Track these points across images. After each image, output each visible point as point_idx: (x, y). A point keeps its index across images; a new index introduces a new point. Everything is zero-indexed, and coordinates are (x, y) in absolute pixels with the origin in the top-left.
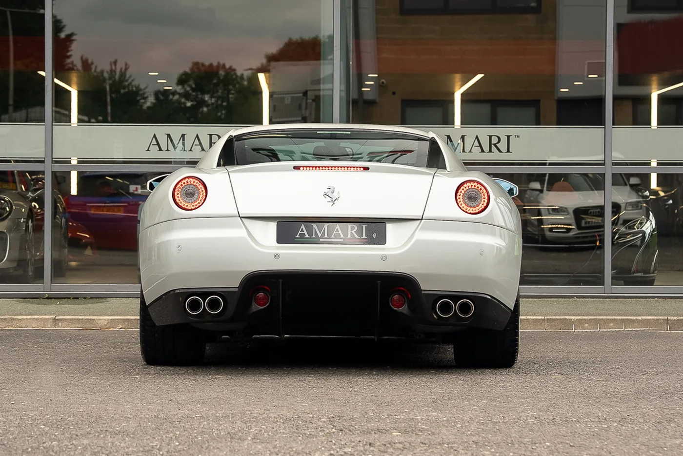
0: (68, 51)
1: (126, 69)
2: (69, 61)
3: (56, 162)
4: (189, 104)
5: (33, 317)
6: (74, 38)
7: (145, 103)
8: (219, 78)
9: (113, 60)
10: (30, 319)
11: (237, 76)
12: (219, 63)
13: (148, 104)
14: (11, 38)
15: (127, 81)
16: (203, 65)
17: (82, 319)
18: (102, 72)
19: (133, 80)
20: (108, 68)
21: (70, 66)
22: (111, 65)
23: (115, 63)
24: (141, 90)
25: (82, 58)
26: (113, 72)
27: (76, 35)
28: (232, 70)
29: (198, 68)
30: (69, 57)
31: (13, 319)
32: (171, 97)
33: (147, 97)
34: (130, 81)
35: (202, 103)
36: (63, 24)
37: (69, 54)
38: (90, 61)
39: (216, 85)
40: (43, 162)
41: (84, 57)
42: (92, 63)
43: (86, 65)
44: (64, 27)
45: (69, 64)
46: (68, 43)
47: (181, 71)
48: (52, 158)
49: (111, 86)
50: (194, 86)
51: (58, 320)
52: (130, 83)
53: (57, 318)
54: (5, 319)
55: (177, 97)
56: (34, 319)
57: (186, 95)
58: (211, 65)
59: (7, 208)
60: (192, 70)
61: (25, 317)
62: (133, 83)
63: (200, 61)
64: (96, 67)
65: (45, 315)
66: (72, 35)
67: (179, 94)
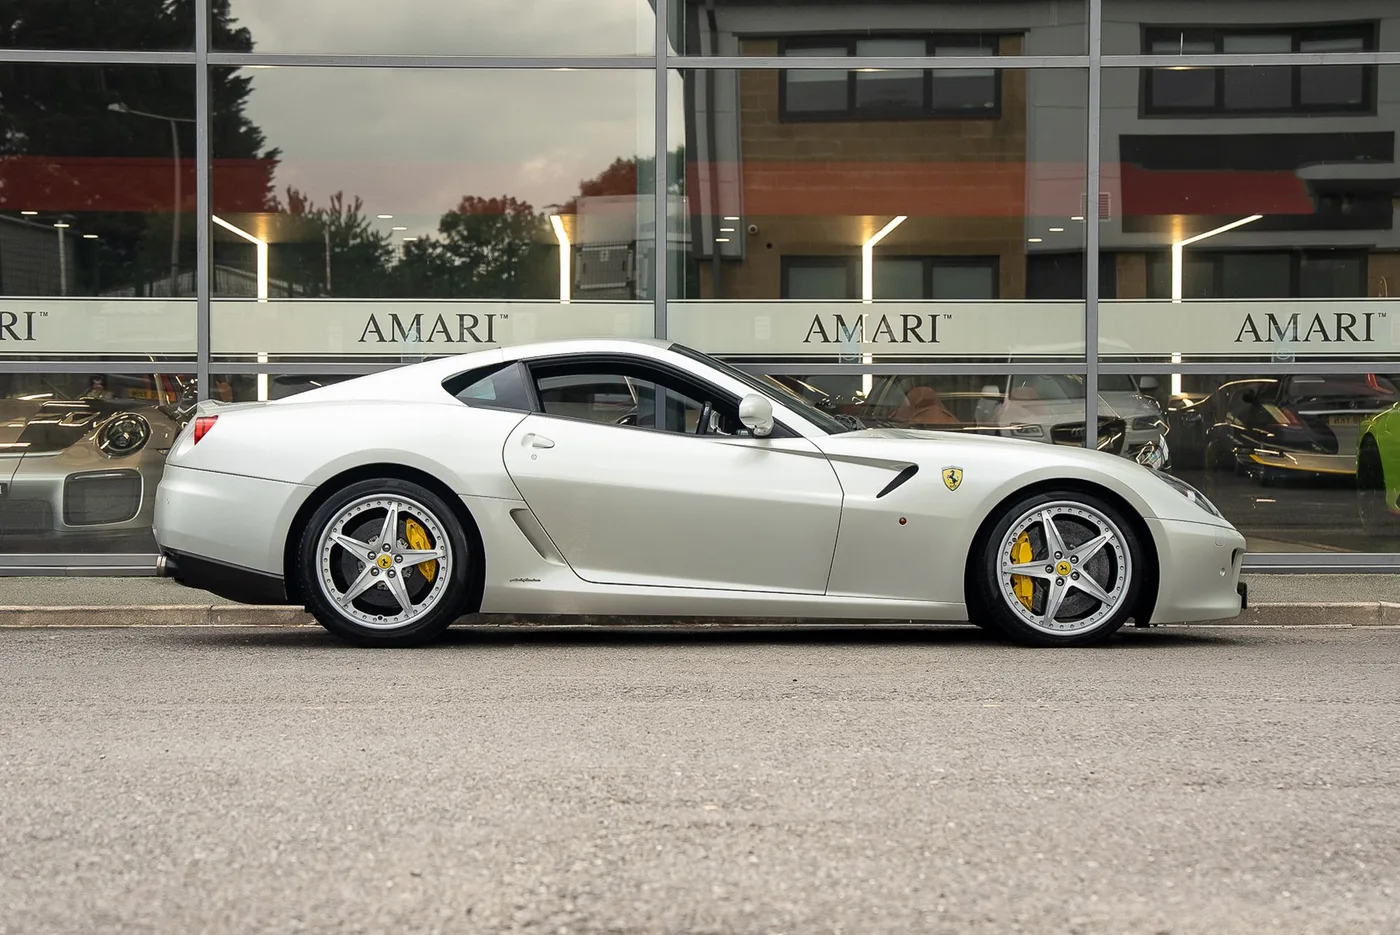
0: (269, 180)
1: (358, 207)
2: (270, 195)
3: (216, 359)
4: (458, 262)
5: (176, 607)
6: (278, 157)
7: (388, 261)
8: (505, 221)
9: (335, 192)
10: (171, 610)
11: (533, 217)
12: (505, 197)
13: (395, 262)
14: (177, 161)
15: (359, 225)
16: (480, 199)
17: (254, 610)
18: (320, 213)
19: (368, 225)
20: (328, 206)
21: (272, 204)
22: (332, 200)
23: (339, 197)
24: (382, 239)
25: (289, 191)
26: (336, 213)
27: (281, 152)
28: (526, 207)
29: (472, 205)
30: (270, 189)
31: (145, 610)
32: (430, 250)
33: (393, 251)
34: (363, 225)
35: (479, 259)
36: (262, 135)
37: (270, 184)
38: (301, 197)
39: (500, 231)
40: (194, 359)
41: (292, 190)
42: (305, 199)
43: (297, 202)
44: (263, 139)
45: (269, 201)
46: (269, 167)
47: (445, 211)
48: (209, 354)
49: (333, 235)
50: (465, 233)
51: (217, 611)
52: (365, 229)
53: (214, 608)
54: (132, 610)
55: (439, 250)
56: (177, 610)
57: (453, 248)
58: (493, 201)
59: (141, 433)
60: (462, 208)
61: (163, 607)
62: (370, 230)
63: (475, 195)
64: (312, 205)
65: (196, 603)
66: (275, 152)
67: (444, 246)
